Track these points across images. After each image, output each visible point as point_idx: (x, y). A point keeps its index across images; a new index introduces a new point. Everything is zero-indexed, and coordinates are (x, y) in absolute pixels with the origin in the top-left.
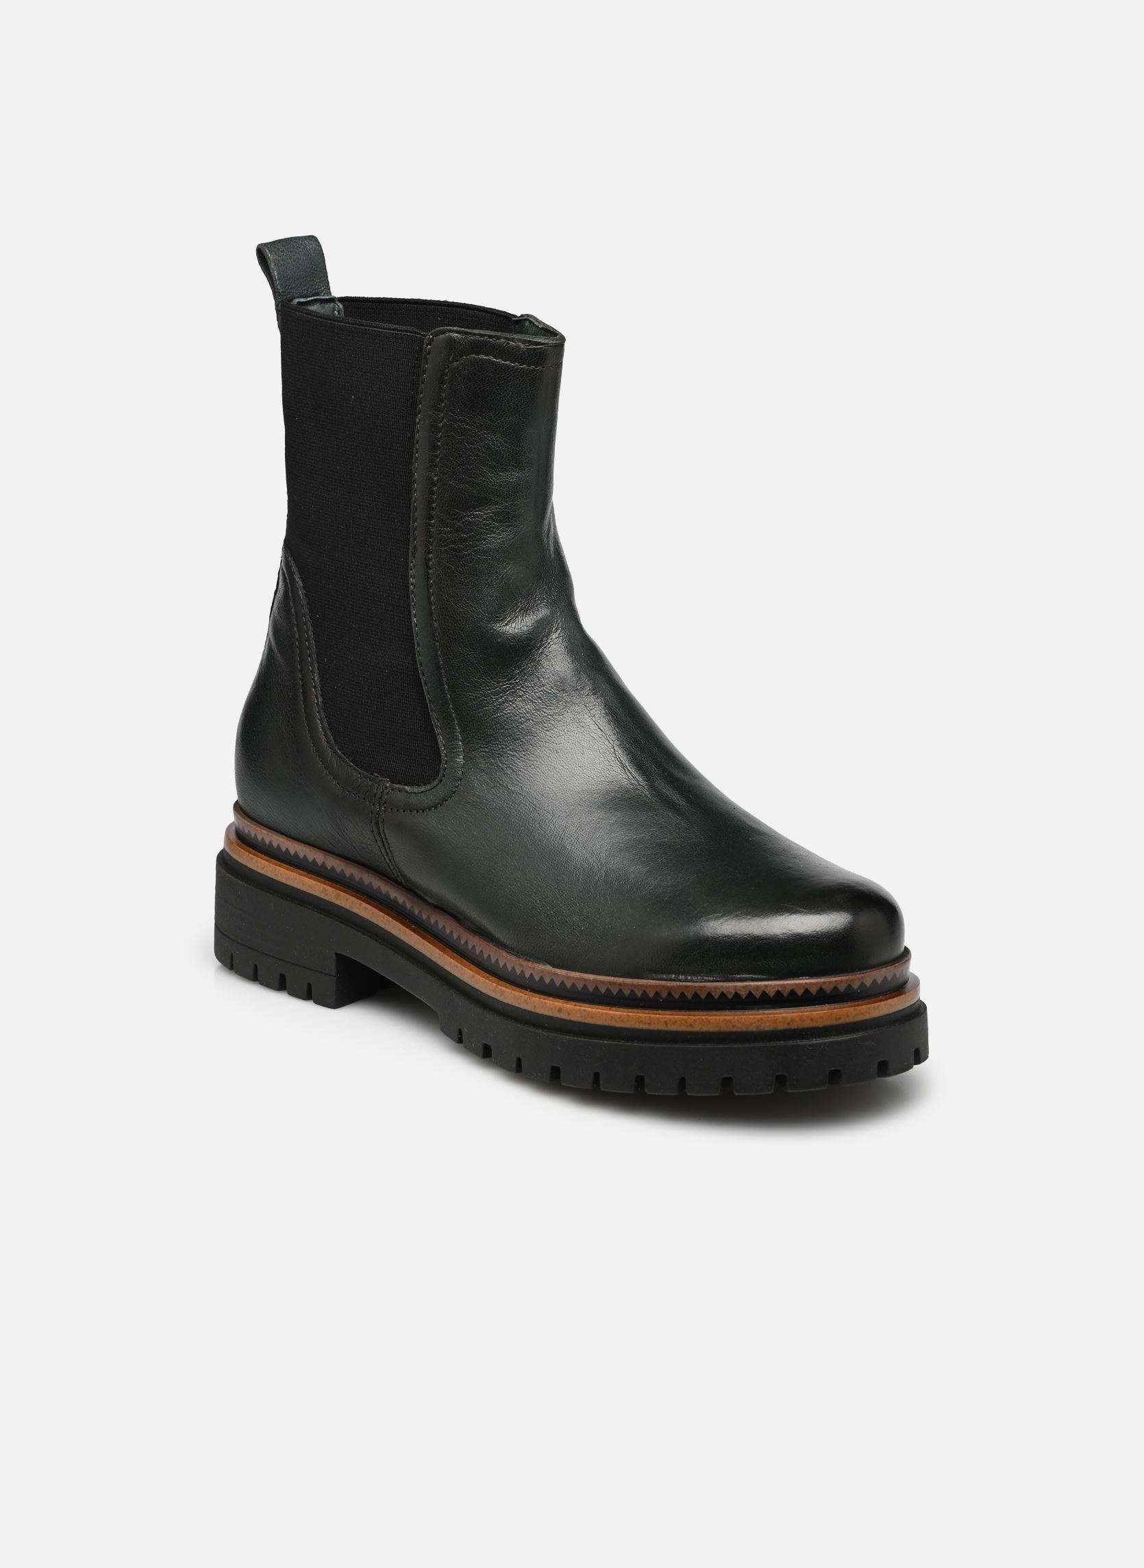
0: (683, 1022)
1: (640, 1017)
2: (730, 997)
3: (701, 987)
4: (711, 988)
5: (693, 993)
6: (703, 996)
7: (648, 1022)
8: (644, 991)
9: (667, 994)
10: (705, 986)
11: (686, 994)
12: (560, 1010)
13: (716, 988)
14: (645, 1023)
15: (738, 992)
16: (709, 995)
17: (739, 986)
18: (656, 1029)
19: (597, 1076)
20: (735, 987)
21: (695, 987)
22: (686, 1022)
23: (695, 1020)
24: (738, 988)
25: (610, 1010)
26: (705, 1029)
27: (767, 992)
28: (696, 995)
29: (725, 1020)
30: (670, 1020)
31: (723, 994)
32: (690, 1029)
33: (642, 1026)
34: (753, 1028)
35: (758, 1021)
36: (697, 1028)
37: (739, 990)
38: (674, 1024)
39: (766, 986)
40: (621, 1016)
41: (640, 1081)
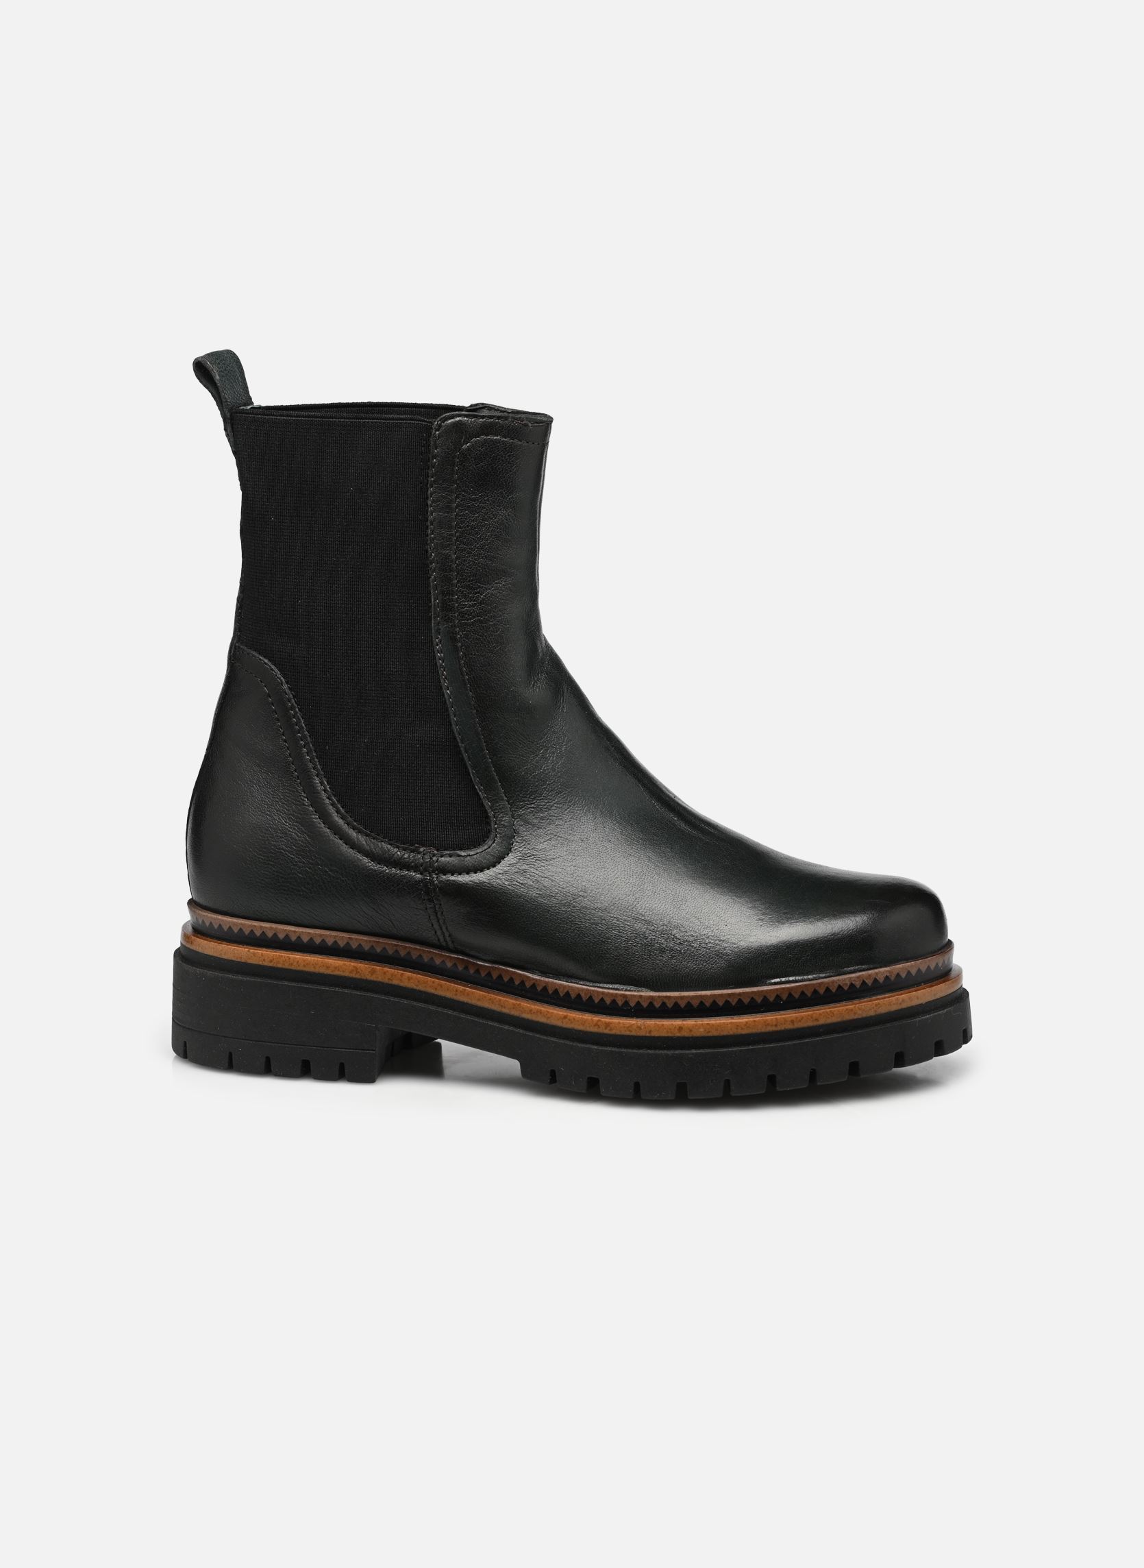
0: (809, 1017)
1: (767, 1020)
2: (846, 988)
3: (819, 983)
4: (828, 983)
5: (813, 990)
6: (822, 991)
7: (774, 1023)
8: (765, 997)
9: (787, 995)
10: (822, 983)
11: (806, 992)
12: (680, 1028)
13: (833, 982)
14: (772, 1026)
15: (853, 983)
16: (828, 989)
17: (853, 978)
18: (783, 1028)
19: (728, 1082)
20: (851, 978)
21: (814, 984)
22: (812, 1017)
23: (820, 1014)
24: (852, 979)
25: (733, 1019)
26: (829, 1021)
27: (878, 979)
28: (815, 991)
29: (847, 1009)
30: (797, 1018)
31: (840, 987)
32: (816, 1023)
33: (770, 1029)
34: (872, 1013)
35: (876, 1005)
36: (822, 1022)
37: (854, 981)
38: (800, 1021)
39: (877, 974)
40: (747, 1022)
41: (772, 1079)
